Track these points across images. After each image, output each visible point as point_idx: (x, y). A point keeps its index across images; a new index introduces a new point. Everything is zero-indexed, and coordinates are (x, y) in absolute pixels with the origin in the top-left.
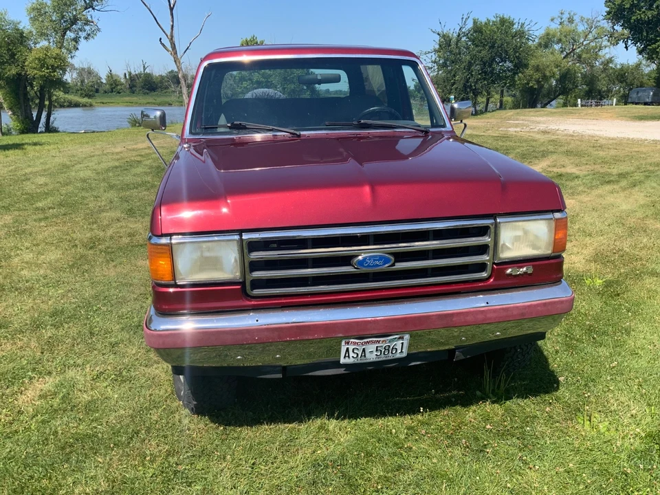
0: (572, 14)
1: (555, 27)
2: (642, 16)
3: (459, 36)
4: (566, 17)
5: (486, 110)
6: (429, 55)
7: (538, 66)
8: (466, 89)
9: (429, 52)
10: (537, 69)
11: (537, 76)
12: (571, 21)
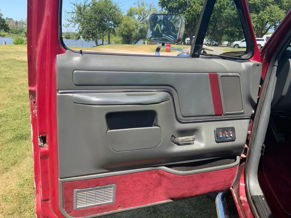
0: (143, 2)
1: (136, 7)
2: (172, 5)
3: (85, 6)
4: (140, 3)
5: (103, 44)
6: (70, 14)
7: (126, 24)
8: (88, 33)
9: (69, 13)
10: (126, 26)
11: (126, 29)
12: (143, 4)
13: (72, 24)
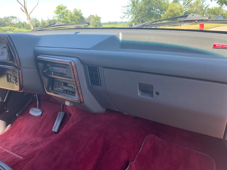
13: (127, 15)
